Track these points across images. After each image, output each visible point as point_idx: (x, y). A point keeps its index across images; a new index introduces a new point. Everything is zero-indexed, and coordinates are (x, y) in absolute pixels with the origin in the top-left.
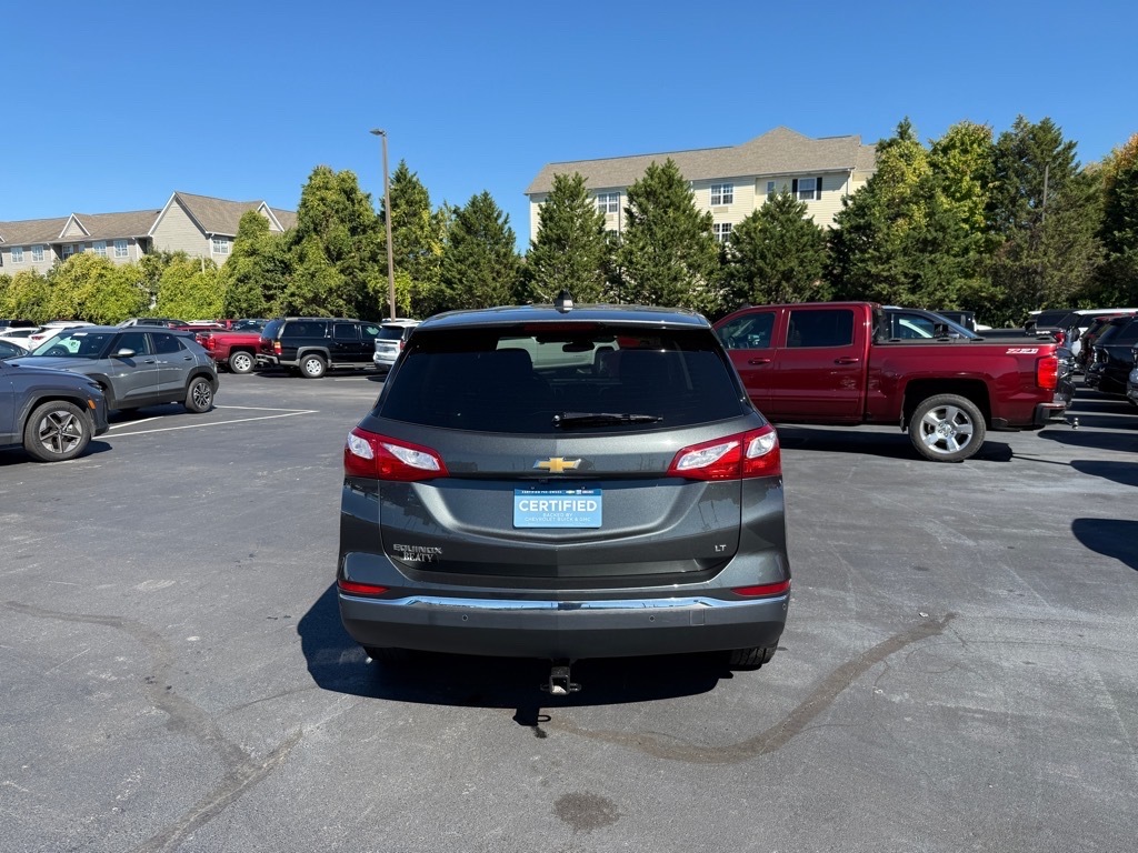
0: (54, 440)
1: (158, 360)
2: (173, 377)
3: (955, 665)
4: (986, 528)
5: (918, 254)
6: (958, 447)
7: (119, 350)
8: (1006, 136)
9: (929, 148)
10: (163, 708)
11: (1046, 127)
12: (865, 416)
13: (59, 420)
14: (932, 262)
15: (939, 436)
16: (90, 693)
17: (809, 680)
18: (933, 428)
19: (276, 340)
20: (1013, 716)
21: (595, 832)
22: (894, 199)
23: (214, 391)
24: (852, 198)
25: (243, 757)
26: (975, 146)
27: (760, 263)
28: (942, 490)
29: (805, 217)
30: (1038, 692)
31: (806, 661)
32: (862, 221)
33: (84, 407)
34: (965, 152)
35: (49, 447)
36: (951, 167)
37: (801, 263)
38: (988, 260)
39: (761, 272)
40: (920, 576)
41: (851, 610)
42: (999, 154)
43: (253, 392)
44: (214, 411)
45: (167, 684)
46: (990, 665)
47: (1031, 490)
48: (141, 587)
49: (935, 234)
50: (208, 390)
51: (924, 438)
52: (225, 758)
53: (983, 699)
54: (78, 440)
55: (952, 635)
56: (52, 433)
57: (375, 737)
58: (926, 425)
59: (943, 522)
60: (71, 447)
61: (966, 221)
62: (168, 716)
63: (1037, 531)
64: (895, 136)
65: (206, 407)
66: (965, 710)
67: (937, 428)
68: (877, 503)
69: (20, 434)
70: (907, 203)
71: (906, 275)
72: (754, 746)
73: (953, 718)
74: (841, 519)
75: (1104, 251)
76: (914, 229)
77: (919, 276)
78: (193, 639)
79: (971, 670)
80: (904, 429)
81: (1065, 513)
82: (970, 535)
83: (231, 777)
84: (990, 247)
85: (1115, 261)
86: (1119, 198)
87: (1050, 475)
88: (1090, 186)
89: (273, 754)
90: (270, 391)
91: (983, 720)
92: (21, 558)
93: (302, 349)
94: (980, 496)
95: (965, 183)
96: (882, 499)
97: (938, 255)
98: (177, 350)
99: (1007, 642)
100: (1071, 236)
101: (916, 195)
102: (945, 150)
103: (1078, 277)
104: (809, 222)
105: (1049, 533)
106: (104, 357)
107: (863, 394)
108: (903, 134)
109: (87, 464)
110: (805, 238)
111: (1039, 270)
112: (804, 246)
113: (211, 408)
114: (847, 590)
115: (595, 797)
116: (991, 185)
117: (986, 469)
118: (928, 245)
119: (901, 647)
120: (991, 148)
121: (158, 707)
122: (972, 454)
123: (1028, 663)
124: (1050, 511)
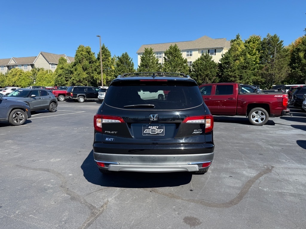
0: (17, 120)
1: (41, 97)
2: (46, 102)
3: (278, 180)
4: (274, 143)
5: (242, 70)
6: (261, 122)
7: (31, 95)
8: (265, 39)
9: (244, 42)
10: (68, 194)
11: (275, 36)
12: (236, 113)
13: (18, 114)
14: (245, 72)
15: (256, 118)
16: (46, 190)
17: (241, 185)
18: (255, 117)
19: (71, 92)
20: (297, 194)
21: (196, 227)
22: (235, 55)
23: (57, 106)
24: (224, 55)
25: (94, 207)
26: (257, 41)
27: (200, 72)
28: (260, 133)
29: (212, 60)
30: (301, 187)
31: (238, 180)
32: (227, 61)
33: (24, 110)
34: (254, 43)
35: (15, 122)
36: (250, 47)
37: (211, 72)
38: (260, 71)
39: (200, 74)
40: (261, 156)
41: (246, 166)
42: (263, 43)
43: (66, 106)
44: (57, 112)
45: (67, 187)
46: (287, 180)
47: (283, 133)
48: (52, 160)
49: (246, 65)
50: (55, 106)
51: (252, 119)
52: (89, 208)
53: (288, 189)
54: (23, 120)
55: (274, 172)
56: (16, 118)
57: (129, 201)
58: (253, 116)
59: (263, 142)
60: (21, 122)
61: (254, 61)
62: (70, 197)
63: (288, 144)
64: (236, 38)
65: (54, 110)
66: (284, 192)
67: (256, 116)
68: (243, 137)
69: (8, 118)
70: (239, 56)
71: (239, 75)
72: (232, 203)
73: (282, 195)
74: (235, 141)
75: (290, 69)
76: (241, 63)
77: (242, 76)
78: (70, 175)
79: (282, 182)
80: (247, 117)
81: (294, 139)
82: (271, 145)
83: (93, 213)
84: (261, 68)
85: (293, 72)
86: (294, 55)
87: (286, 129)
88: (287, 52)
89: (102, 206)
90: (70, 106)
91: (289, 195)
92: (16, 153)
93: (78, 95)
94: (270, 134)
95: (254, 51)
96: (245, 136)
97: (247, 70)
98: (47, 95)
99: (290, 174)
100: (282, 65)
101: (241, 54)
102: (249, 42)
103: (284, 76)
104: (213, 61)
105: (291, 145)
106: (28, 97)
107: (236, 107)
108: (238, 38)
109: (26, 126)
110: (212, 66)
111: (273, 74)
112: (212, 67)
113: (56, 111)
114: (243, 160)
115: (193, 217)
116: (261, 52)
117: (269, 127)
118: (244, 68)
119: (262, 176)
120: (261, 42)
121: (66, 194)
122: (265, 123)
123: (297, 180)
124: (289, 139)
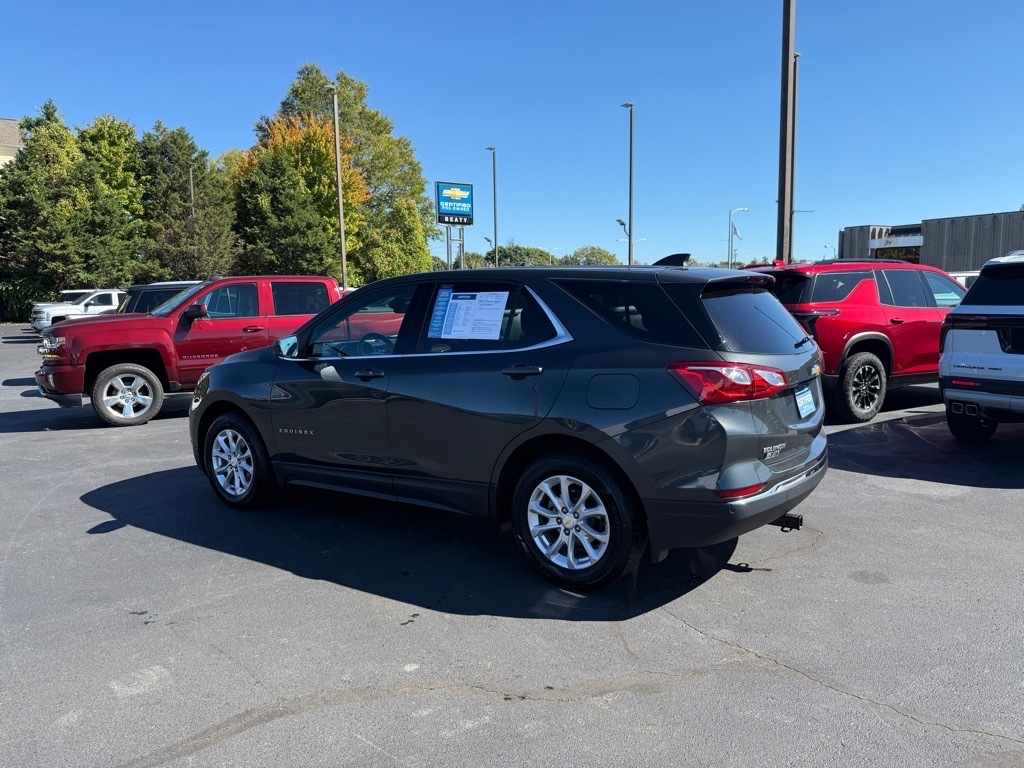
5: (87, 235)
8: (149, 137)
9: (76, 135)
11: (182, 134)
14: (101, 242)
22: (51, 178)
26: (122, 140)
36: (103, 156)
38: (152, 244)
49: (102, 218)
64: (40, 115)
70: (68, 184)
71: (78, 253)
75: (242, 242)
76: (80, 210)
84: (151, 233)
85: (252, 251)
86: (245, 201)
88: (223, 189)
95: (119, 173)
100: (217, 228)
101: (74, 177)
102: (94, 139)
103: (227, 262)
108: (49, 116)
111: (196, 255)
118: (95, 228)
120: (137, 144)
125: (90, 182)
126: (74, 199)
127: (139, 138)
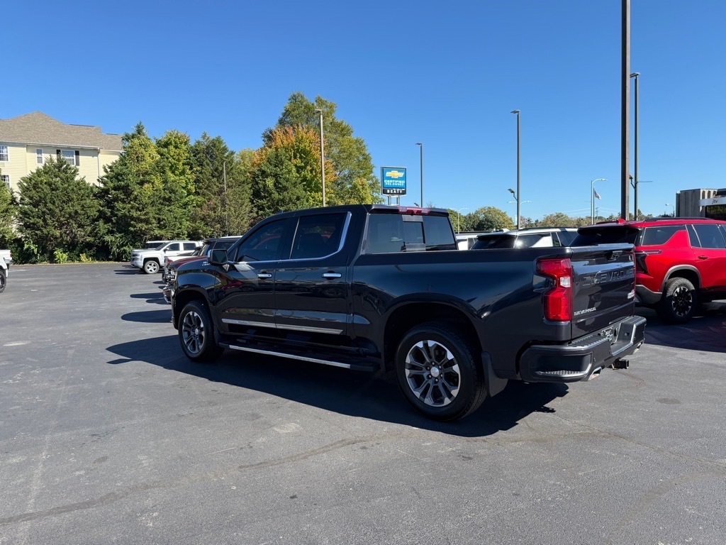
8: (199, 143)
11: (219, 141)
22: (140, 171)
24: (110, 167)
26: (182, 145)
34: (177, 148)
36: (170, 156)
42: (195, 152)
49: (170, 195)
61: (183, 188)
64: (135, 132)
70: (149, 174)
75: (255, 209)
76: (156, 190)
84: (199, 204)
85: (262, 215)
95: (180, 166)
97: (172, 207)
101: (154, 170)
102: (166, 145)
108: (139, 132)
111: (227, 218)
118: (166, 201)
120: (191, 148)
125: (164, 172)
126: (153, 183)
127: (192, 143)
